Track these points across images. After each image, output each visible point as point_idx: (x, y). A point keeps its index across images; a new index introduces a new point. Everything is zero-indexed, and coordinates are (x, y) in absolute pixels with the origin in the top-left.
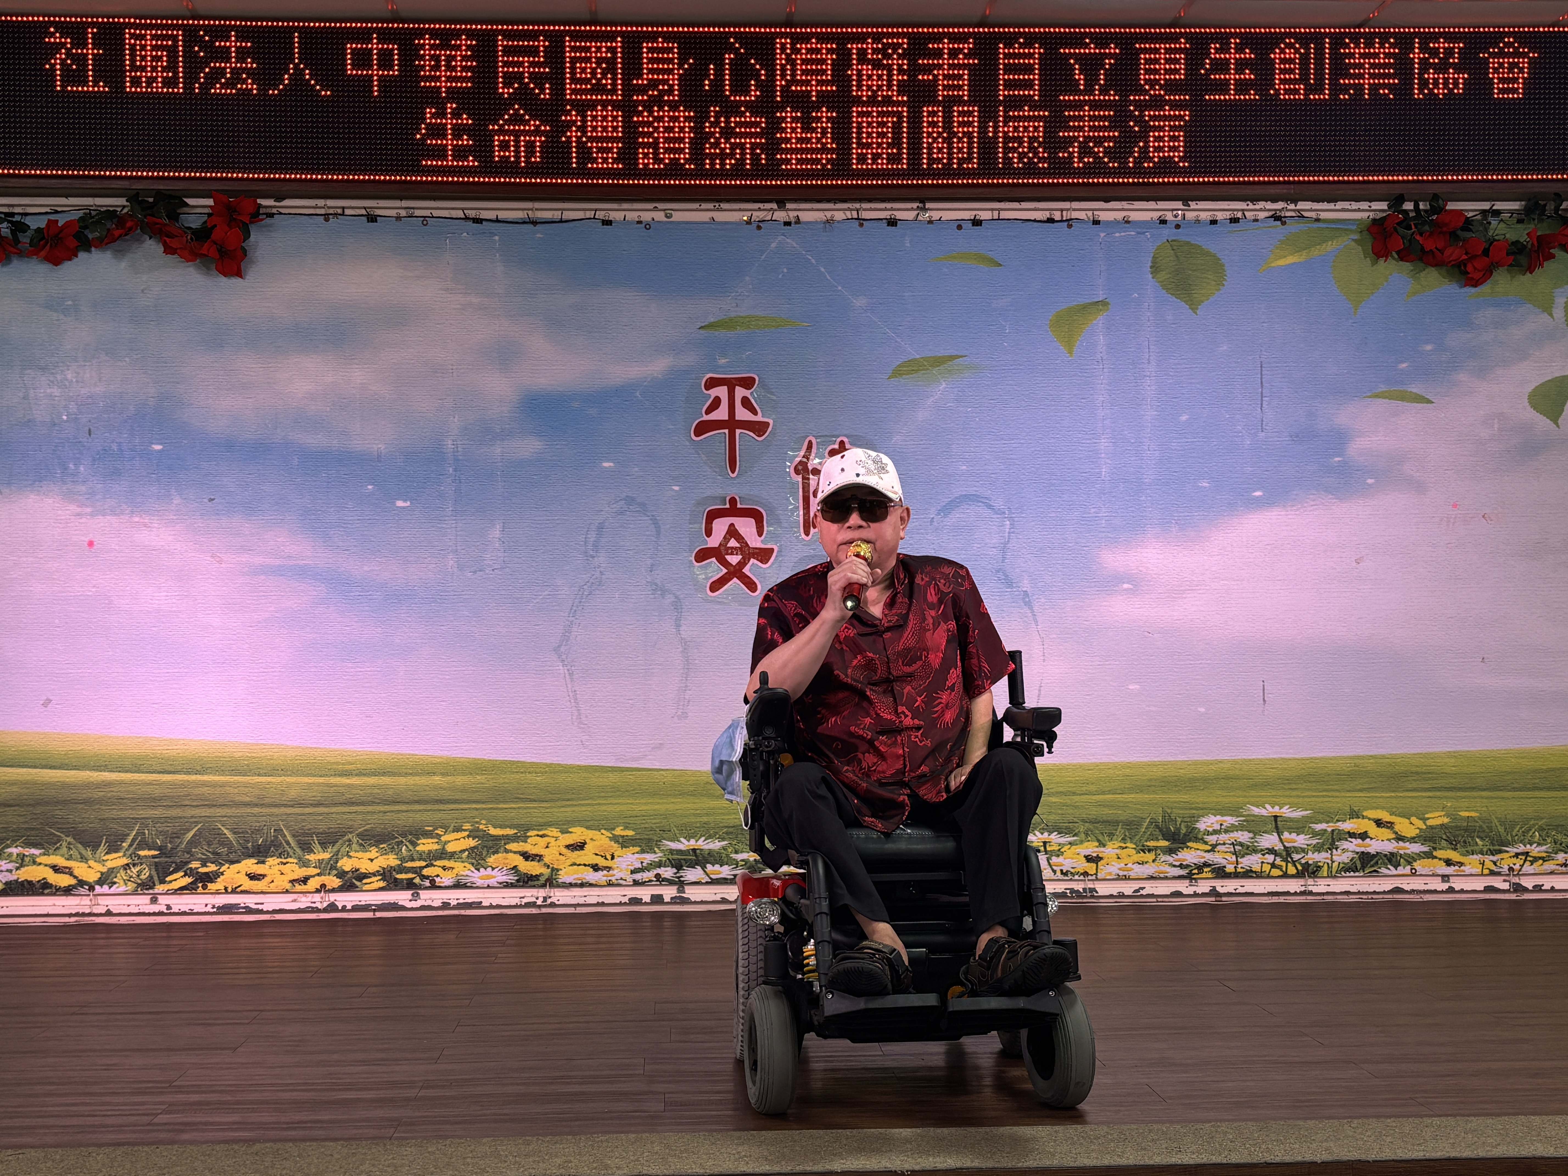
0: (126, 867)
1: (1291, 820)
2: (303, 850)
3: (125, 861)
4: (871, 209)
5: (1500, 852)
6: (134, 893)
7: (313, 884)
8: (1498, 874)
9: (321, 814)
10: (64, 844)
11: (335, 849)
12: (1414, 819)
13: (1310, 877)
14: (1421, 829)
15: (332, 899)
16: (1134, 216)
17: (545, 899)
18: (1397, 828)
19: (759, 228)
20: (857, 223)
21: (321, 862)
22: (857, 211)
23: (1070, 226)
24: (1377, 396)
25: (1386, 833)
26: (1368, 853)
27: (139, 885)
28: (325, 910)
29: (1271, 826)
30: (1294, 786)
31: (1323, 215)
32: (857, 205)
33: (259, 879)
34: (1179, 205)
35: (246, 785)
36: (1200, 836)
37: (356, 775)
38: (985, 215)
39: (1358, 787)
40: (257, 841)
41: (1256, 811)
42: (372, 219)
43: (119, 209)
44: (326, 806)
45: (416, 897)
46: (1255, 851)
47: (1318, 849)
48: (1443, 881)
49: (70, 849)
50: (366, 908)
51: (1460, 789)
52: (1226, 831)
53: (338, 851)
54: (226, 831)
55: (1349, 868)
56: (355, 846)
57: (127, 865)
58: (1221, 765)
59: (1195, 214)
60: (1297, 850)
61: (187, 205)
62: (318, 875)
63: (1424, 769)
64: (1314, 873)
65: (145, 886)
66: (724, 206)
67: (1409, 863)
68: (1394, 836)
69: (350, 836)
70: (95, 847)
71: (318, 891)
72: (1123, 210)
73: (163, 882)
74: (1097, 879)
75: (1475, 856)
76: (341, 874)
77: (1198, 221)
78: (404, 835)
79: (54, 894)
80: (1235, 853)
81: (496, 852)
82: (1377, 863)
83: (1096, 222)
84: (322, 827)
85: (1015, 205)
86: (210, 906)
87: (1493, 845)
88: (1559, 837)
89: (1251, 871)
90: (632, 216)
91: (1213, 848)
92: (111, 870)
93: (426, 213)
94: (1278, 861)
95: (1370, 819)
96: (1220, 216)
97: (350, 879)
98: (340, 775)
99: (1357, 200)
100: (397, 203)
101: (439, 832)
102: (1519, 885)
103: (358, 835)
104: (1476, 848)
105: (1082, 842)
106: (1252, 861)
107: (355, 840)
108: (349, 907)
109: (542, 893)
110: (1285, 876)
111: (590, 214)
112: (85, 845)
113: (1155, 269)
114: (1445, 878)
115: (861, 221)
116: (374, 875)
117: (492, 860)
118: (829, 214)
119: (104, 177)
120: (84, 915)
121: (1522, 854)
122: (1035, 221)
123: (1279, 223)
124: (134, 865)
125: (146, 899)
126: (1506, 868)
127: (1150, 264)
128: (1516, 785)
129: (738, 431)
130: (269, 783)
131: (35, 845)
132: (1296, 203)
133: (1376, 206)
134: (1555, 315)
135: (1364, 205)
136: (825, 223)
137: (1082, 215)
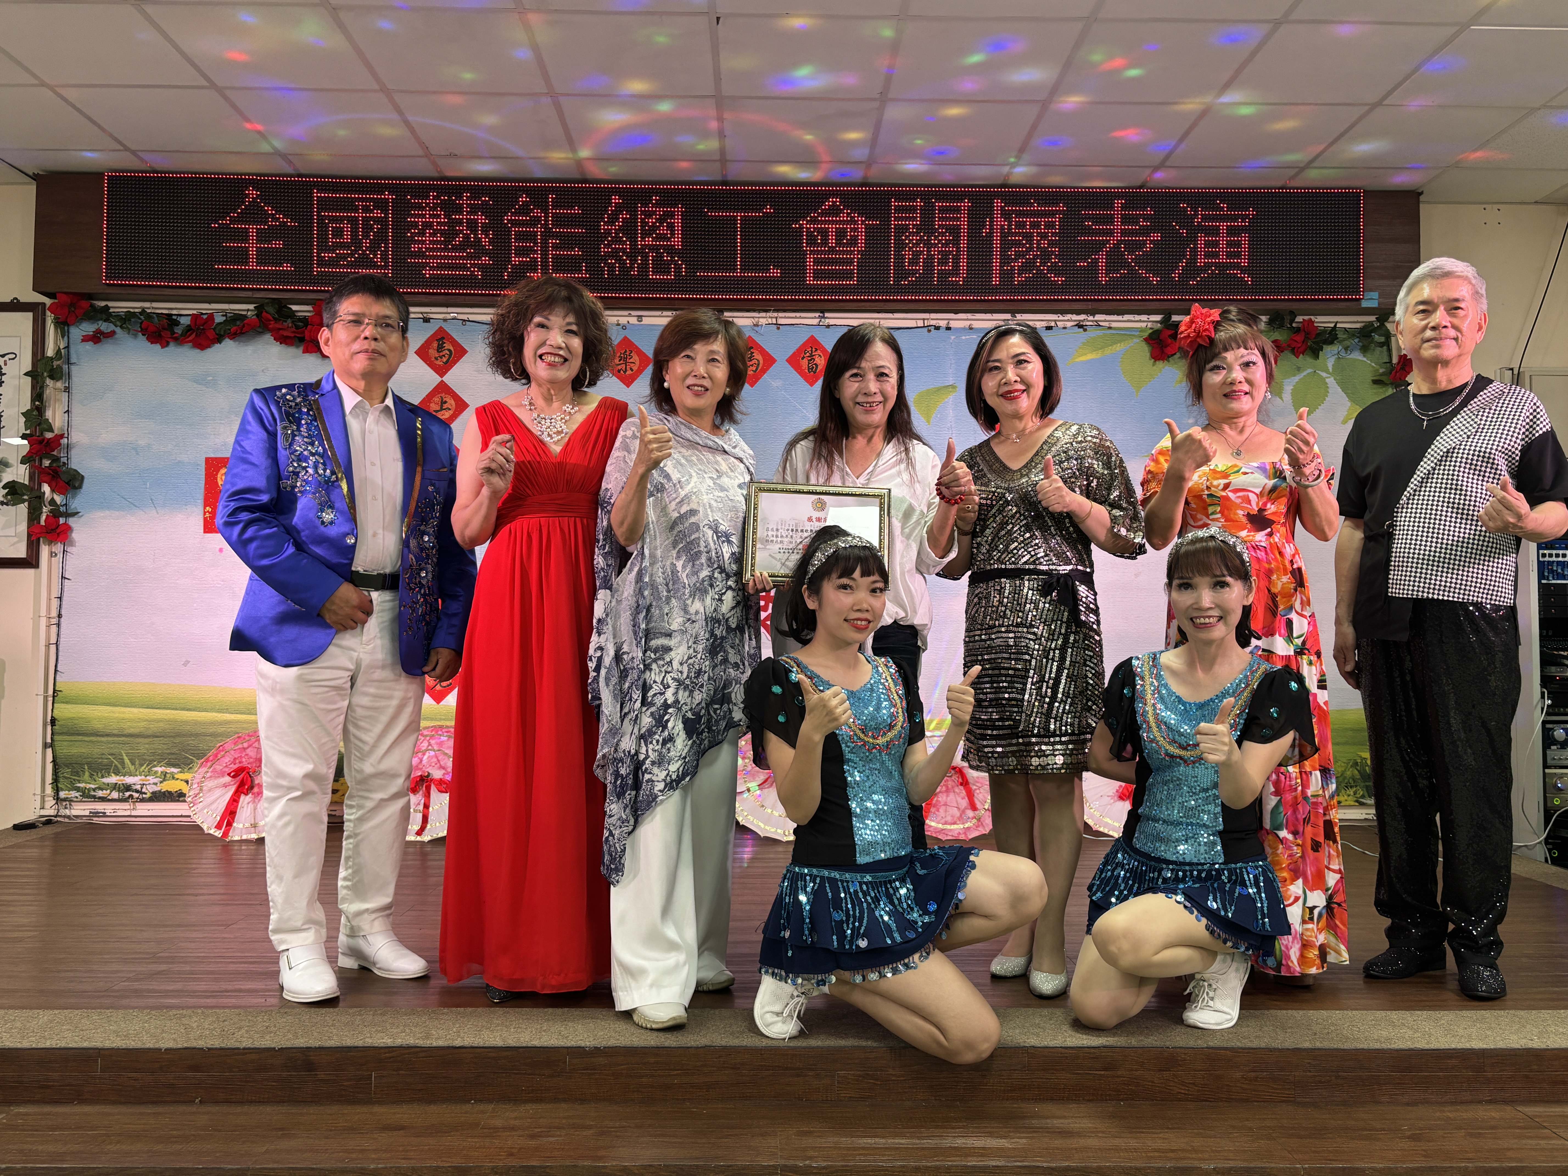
4: (785, 317)
10: (195, 765)
16: (976, 325)
20: (775, 326)
22: (776, 318)
23: (929, 331)
31: (1114, 325)
32: (774, 314)
42: (427, 320)
43: (249, 312)
49: (197, 768)
61: (291, 310)
72: (968, 319)
83: (948, 328)
85: (890, 315)
93: (465, 317)
99: (1139, 314)
100: (443, 309)
118: (756, 320)
122: (903, 328)
123: (1081, 330)
131: (174, 766)
132: (1093, 314)
133: (1153, 318)
134: (1284, 398)
135: (1144, 317)
136: (752, 327)
137: (938, 323)
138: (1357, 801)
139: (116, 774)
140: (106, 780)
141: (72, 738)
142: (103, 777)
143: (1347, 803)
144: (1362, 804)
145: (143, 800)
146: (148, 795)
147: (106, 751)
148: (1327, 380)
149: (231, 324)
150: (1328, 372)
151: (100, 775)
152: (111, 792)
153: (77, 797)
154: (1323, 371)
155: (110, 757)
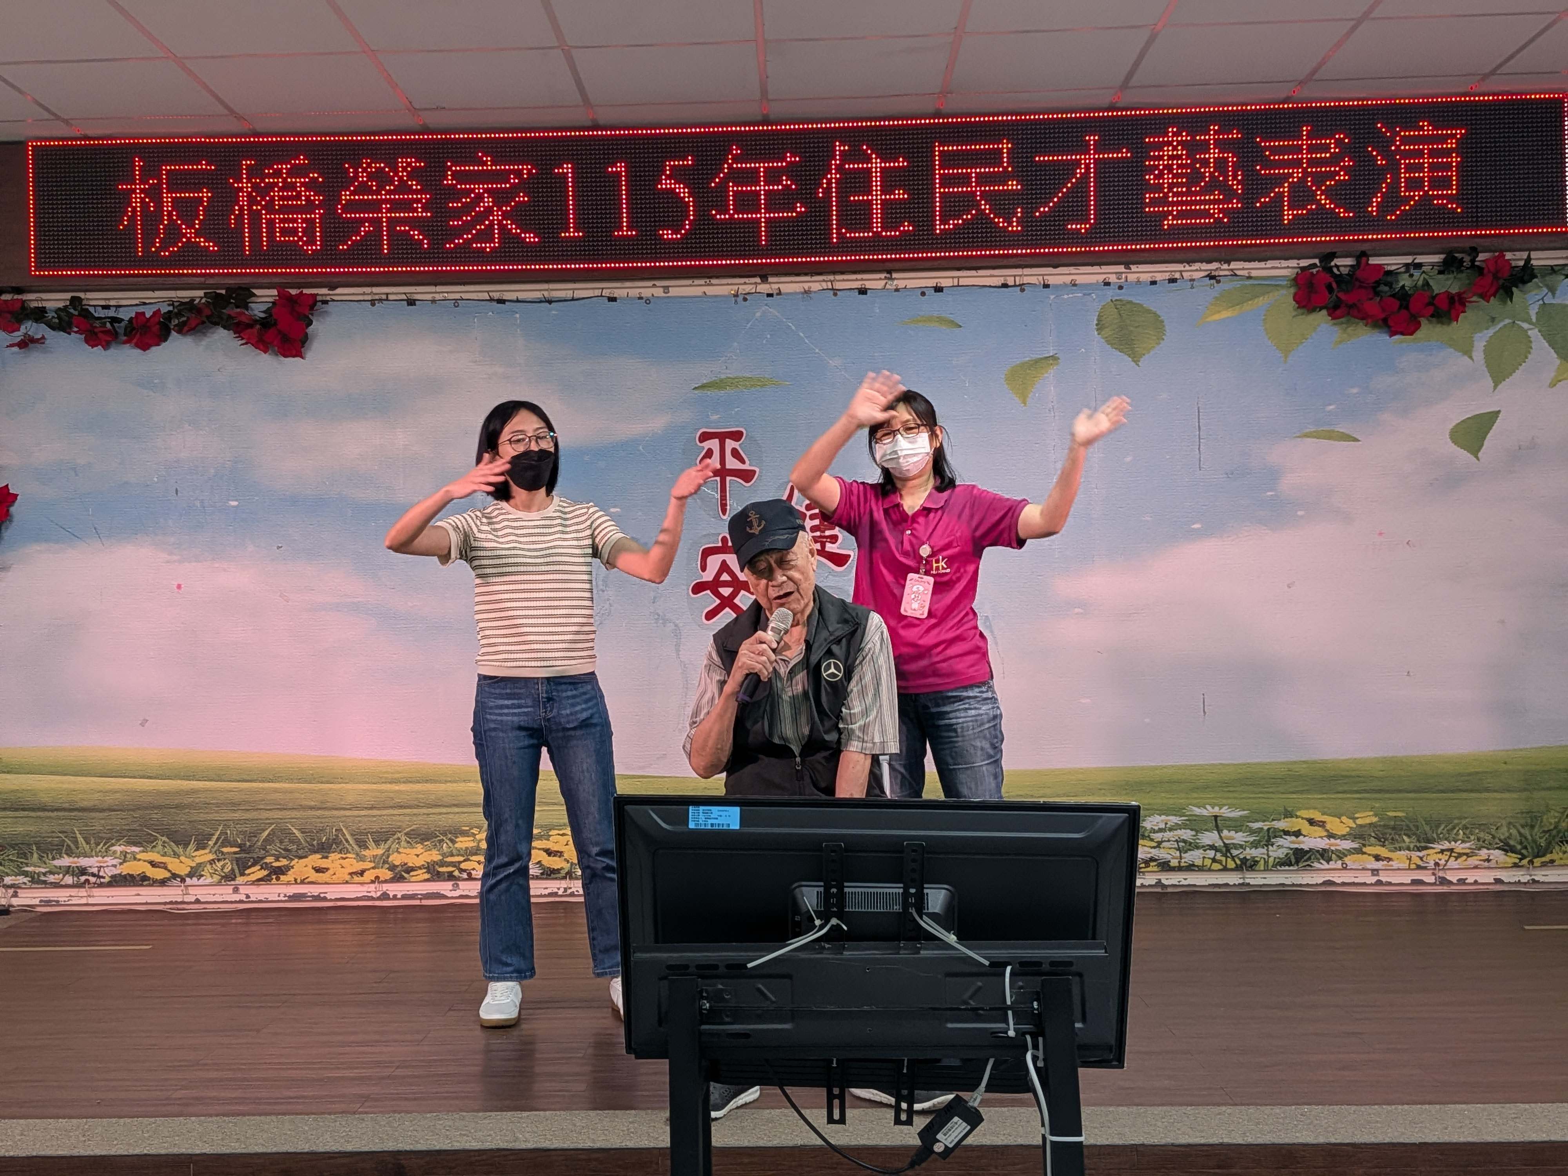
0: (212, 862)
1: (1230, 819)
2: (360, 847)
3: (211, 857)
4: (844, 280)
5: (1426, 848)
6: (219, 884)
7: (369, 876)
8: (1425, 868)
9: (374, 816)
10: (160, 843)
11: (387, 846)
12: (1344, 819)
13: (1247, 870)
14: (1351, 828)
15: (384, 889)
16: (1080, 280)
17: (565, 890)
18: (1328, 827)
19: (745, 300)
20: (832, 292)
21: (375, 857)
22: (831, 282)
23: (1022, 290)
24: (1307, 436)
25: (1319, 831)
26: (1302, 849)
27: (223, 877)
28: (379, 899)
29: (1212, 825)
30: (1231, 789)
31: (1254, 273)
32: (831, 277)
33: (323, 872)
34: (1121, 268)
35: (311, 791)
36: (1146, 834)
37: (404, 782)
38: (944, 283)
39: (1291, 790)
40: (321, 839)
41: (1197, 811)
42: (411, 302)
43: (197, 301)
44: (379, 809)
45: (456, 887)
46: (1198, 848)
47: (1255, 845)
48: (1373, 875)
49: (164, 846)
50: (413, 897)
51: (1388, 792)
52: (1171, 830)
53: (390, 848)
54: (295, 831)
55: (1285, 862)
56: (403, 843)
57: (213, 860)
58: (1165, 770)
59: (1137, 275)
60: (1236, 846)
61: (254, 295)
62: (373, 868)
63: (1353, 774)
64: (1251, 867)
65: (229, 878)
66: (714, 282)
67: (1341, 858)
68: (1325, 834)
69: (399, 835)
70: (186, 845)
71: (373, 882)
72: (1070, 274)
73: (242, 874)
75: (1402, 852)
76: (392, 868)
77: (1138, 282)
78: (445, 834)
79: (151, 885)
80: (1178, 849)
82: (1309, 859)
83: (1046, 286)
84: (375, 827)
85: (973, 273)
86: (282, 895)
87: (1420, 842)
88: (1482, 835)
89: (1193, 865)
90: (633, 293)
91: (1159, 845)
92: (199, 865)
93: (457, 296)
94: (1219, 856)
95: (1303, 818)
96: (1159, 277)
97: (400, 872)
98: (390, 783)
99: (1286, 259)
100: (432, 289)
101: (475, 831)
102: (1444, 879)
103: (406, 834)
104: (1403, 845)
106: (1194, 856)
107: (403, 838)
108: (399, 896)
109: (564, 884)
110: (1225, 869)
111: (598, 293)
112: (177, 843)
113: (1100, 327)
114: (1375, 872)
115: (835, 292)
116: (420, 868)
118: (806, 286)
119: (183, 275)
120: (176, 903)
121: (1447, 850)
122: (990, 286)
123: (1213, 281)
124: (219, 860)
125: (230, 890)
126: (1432, 864)
127: (1096, 322)
128: (1441, 788)
129: (728, 479)
130: (331, 789)
131: (135, 844)
132: (1229, 263)
133: (1304, 263)
134: (1474, 358)
135: (1293, 263)
136: (802, 293)
137: (1033, 280)
139: (69, 855)
140: (57, 863)
141: (17, 814)
142: (53, 859)
145: (101, 885)
146: (107, 880)
147: (57, 829)
148: (1530, 332)
149: (179, 314)
150: (1531, 323)
151: (50, 857)
152: (64, 876)
153: (25, 883)
154: (1523, 321)
155: (60, 835)
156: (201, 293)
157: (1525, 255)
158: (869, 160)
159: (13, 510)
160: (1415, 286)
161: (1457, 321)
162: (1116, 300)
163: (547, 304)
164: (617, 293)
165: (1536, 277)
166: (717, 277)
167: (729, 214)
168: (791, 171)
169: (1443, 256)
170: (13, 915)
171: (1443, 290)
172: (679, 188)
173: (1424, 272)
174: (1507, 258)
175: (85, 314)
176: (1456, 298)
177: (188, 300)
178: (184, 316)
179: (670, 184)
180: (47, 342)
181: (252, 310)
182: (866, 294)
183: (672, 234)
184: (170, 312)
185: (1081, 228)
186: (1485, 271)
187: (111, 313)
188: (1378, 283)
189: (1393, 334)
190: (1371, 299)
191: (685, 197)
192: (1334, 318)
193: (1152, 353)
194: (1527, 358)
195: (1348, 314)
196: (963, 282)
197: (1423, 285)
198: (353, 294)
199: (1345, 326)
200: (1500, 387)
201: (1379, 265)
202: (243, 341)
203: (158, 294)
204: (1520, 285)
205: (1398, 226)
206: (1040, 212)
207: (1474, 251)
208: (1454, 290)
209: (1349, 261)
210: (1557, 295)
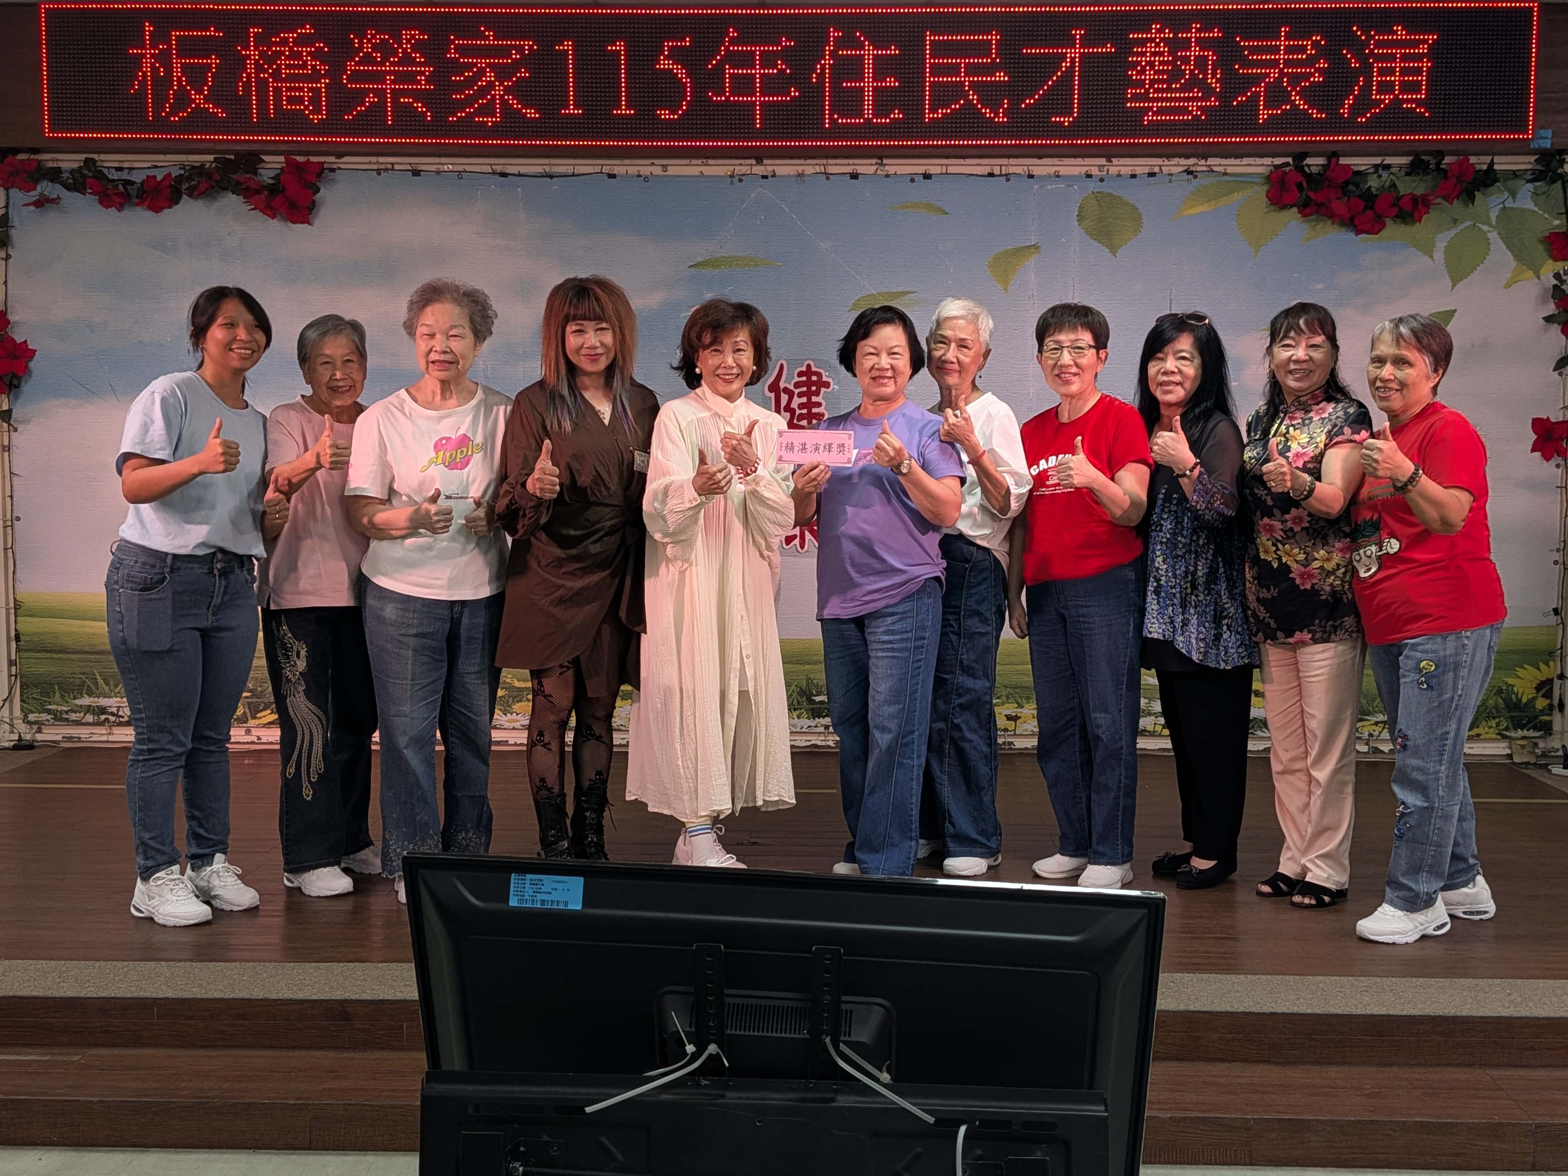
4: (836, 165)
16: (1063, 171)
19: (741, 180)
20: (824, 176)
22: (824, 165)
23: (1008, 180)
31: (1230, 170)
32: (824, 161)
34: (1103, 161)
38: (933, 170)
42: (416, 173)
43: (208, 165)
46: (1150, 714)
59: (1118, 168)
61: (264, 161)
66: (710, 162)
72: (1054, 165)
73: (254, 717)
74: (1015, 734)
77: (1119, 175)
81: (520, 701)
83: (1031, 176)
85: (961, 161)
90: (632, 170)
93: (461, 168)
96: (1139, 171)
99: (1262, 156)
100: (436, 160)
102: (1377, 748)
105: (1003, 704)
111: (597, 169)
113: (1081, 218)
115: (828, 176)
117: (516, 707)
118: (800, 169)
119: (193, 140)
122: (977, 175)
123: (1191, 177)
125: (242, 731)
126: (1366, 733)
127: (1076, 213)
132: (1206, 160)
133: (1278, 161)
134: (1435, 258)
135: (1267, 161)
136: (797, 176)
137: (1018, 170)
138: (1498, 734)
139: (90, 696)
140: (78, 702)
141: (39, 655)
142: (75, 698)
143: (1488, 736)
144: (1505, 737)
145: (120, 724)
147: (77, 670)
148: (1489, 235)
149: (189, 178)
150: (1490, 225)
151: (72, 696)
152: (85, 715)
153: (48, 721)
154: (1484, 224)
155: (81, 676)
156: (211, 158)
157: (1488, 159)
158: (862, 48)
159: (32, 365)
160: (1383, 187)
161: (1420, 221)
162: (1097, 192)
163: (549, 179)
164: (617, 170)
165: (1496, 180)
166: (714, 158)
167: (725, 96)
168: (786, 55)
169: (1411, 158)
170: (36, 750)
171: (1409, 191)
172: (677, 69)
173: (1392, 173)
174: (1471, 162)
175: (100, 176)
176: (1420, 200)
177: (199, 164)
178: (194, 180)
179: (668, 64)
180: (62, 202)
181: (261, 175)
182: (857, 179)
183: (669, 115)
184: (181, 175)
185: (1064, 121)
186: (1449, 174)
187: (124, 175)
188: (1347, 183)
189: (1358, 232)
190: (1340, 198)
191: (682, 78)
192: (1304, 216)
193: (1129, 244)
194: (1485, 259)
195: (1317, 212)
196: (951, 170)
197: (1390, 187)
198: (360, 163)
199: (1314, 223)
200: (1458, 286)
201: (1349, 165)
202: (253, 207)
203: (169, 157)
204: (1482, 188)
205: (1370, 128)
206: (1026, 104)
207: (1441, 154)
208: (1420, 191)
209: (1321, 161)
210: (1517, 199)
